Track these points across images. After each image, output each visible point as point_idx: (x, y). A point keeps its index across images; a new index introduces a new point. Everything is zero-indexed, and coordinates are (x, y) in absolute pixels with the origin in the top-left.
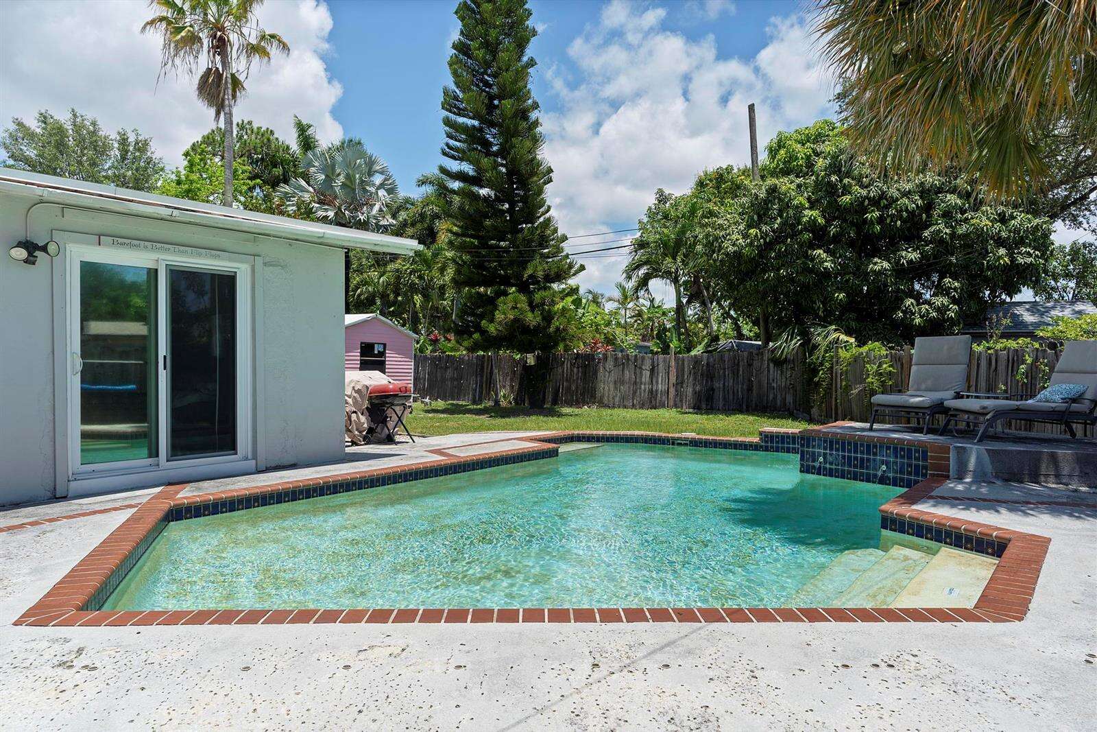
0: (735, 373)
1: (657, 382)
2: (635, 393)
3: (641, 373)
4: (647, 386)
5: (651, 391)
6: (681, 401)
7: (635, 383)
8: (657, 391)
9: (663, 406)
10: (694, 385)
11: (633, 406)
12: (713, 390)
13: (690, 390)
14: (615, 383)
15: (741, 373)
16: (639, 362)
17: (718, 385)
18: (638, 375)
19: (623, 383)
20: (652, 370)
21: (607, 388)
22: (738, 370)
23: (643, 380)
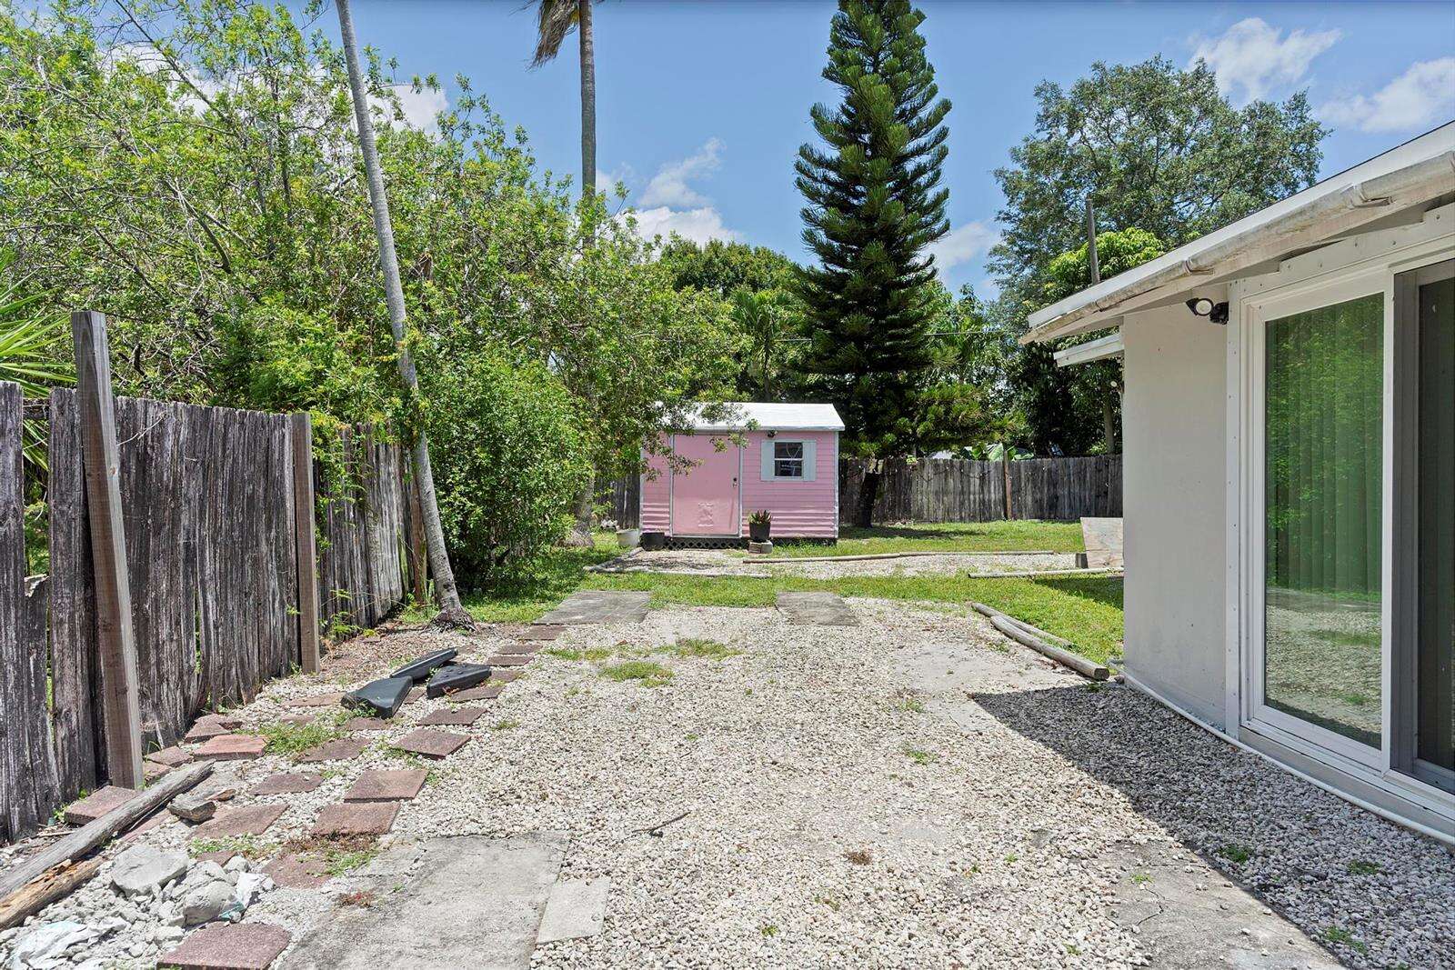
0: (1082, 480)
1: (989, 492)
2: (962, 503)
3: (969, 481)
4: (977, 496)
5: (983, 502)
6: (1020, 511)
7: (962, 493)
8: (990, 501)
9: (999, 518)
10: (1033, 493)
11: (962, 519)
12: (1057, 498)
13: (1029, 498)
14: (937, 493)
15: (1088, 479)
16: (966, 467)
17: (1062, 492)
18: (965, 484)
19: (945, 492)
20: (982, 479)
21: (925, 500)
22: (1085, 476)
23: (972, 489)
